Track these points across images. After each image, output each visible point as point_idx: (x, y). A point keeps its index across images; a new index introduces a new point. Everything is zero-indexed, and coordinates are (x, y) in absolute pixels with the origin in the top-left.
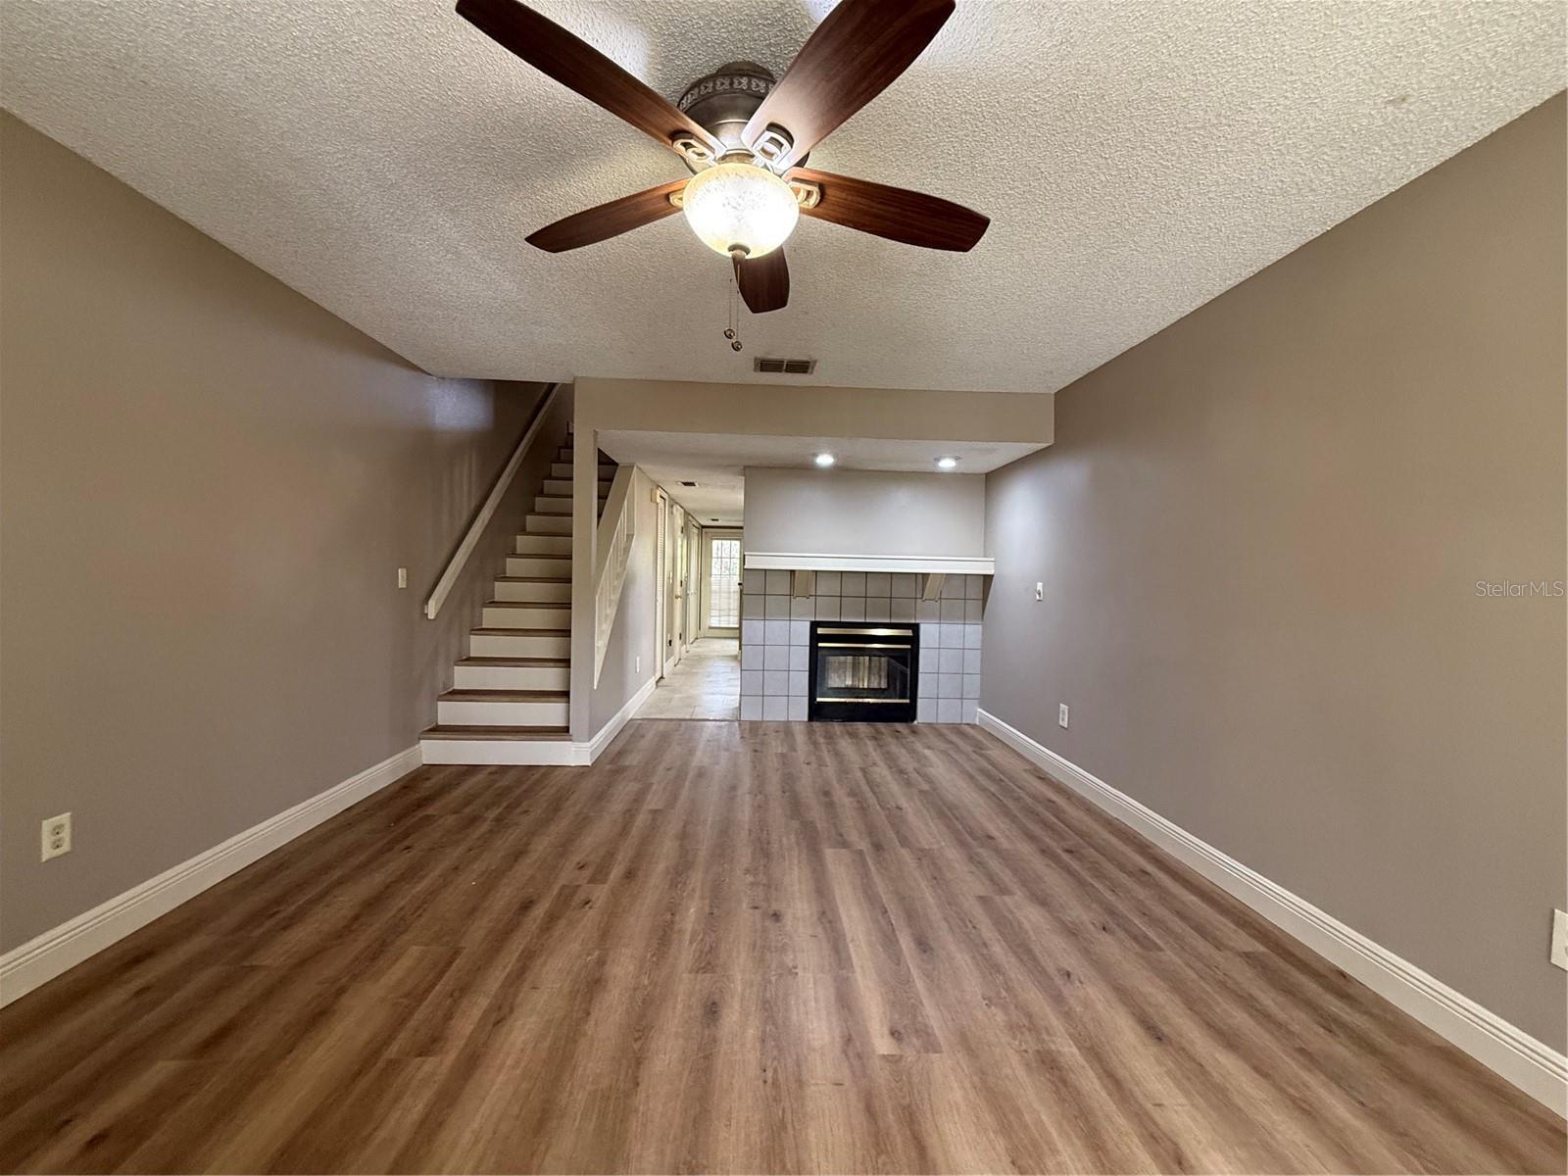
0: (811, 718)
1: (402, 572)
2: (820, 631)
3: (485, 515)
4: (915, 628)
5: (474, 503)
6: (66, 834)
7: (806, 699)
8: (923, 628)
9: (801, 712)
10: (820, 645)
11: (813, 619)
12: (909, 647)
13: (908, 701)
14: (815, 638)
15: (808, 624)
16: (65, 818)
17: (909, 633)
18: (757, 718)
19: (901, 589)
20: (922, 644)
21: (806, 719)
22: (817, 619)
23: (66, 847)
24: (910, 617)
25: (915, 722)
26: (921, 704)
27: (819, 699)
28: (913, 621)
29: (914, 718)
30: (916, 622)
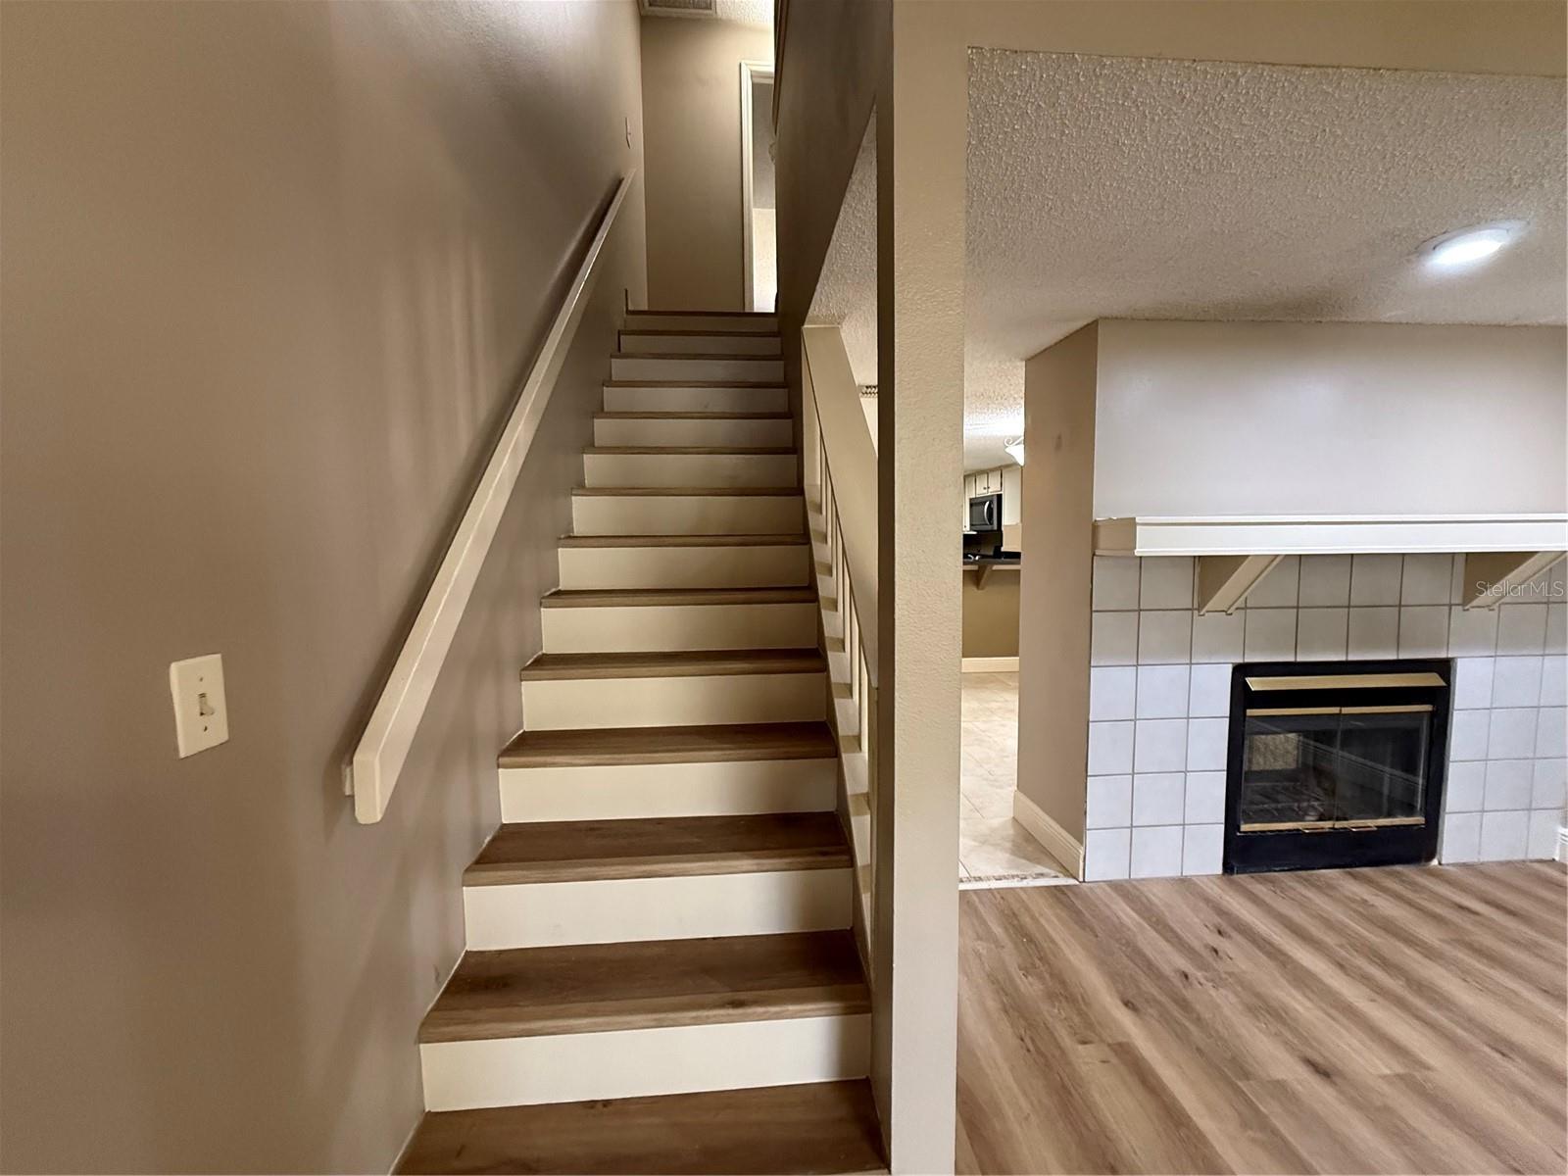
0: (1228, 868)
2: (1255, 684)
3: (519, 433)
4: (1444, 668)
5: (485, 408)
7: (1220, 830)
8: (1459, 668)
9: (1207, 854)
10: (1250, 712)
11: (1239, 660)
13: (1418, 820)
14: (1242, 698)
15: (1229, 669)
17: (1432, 680)
18: (1119, 874)
19: (1418, 588)
20: (1457, 701)
21: (1219, 870)
22: (1247, 660)
24: (1437, 647)
25: (1435, 862)
26: (1451, 826)
27: (1245, 827)
28: (1443, 655)
29: (1431, 854)
30: (1450, 656)
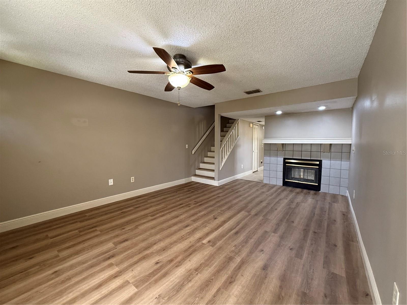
0: (284, 185)
1: (187, 145)
2: (287, 161)
3: (207, 133)
4: (320, 161)
5: (205, 132)
6: (134, 179)
7: (282, 180)
8: (323, 161)
9: (280, 183)
10: (286, 165)
11: (284, 157)
12: (318, 167)
13: (317, 184)
14: (285, 163)
15: (282, 159)
16: (134, 177)
17: (318, 163)
18: (268, 183)
19: (315, 149)
20: (323, 167)
21: (282, 185)
22: (285, 157)
23: (134, 181)
24: (318, 158)
25: (320, 191)
26: (322, 186)
27: (286, 180)
29: (320, 190)
30: (321, 159)
